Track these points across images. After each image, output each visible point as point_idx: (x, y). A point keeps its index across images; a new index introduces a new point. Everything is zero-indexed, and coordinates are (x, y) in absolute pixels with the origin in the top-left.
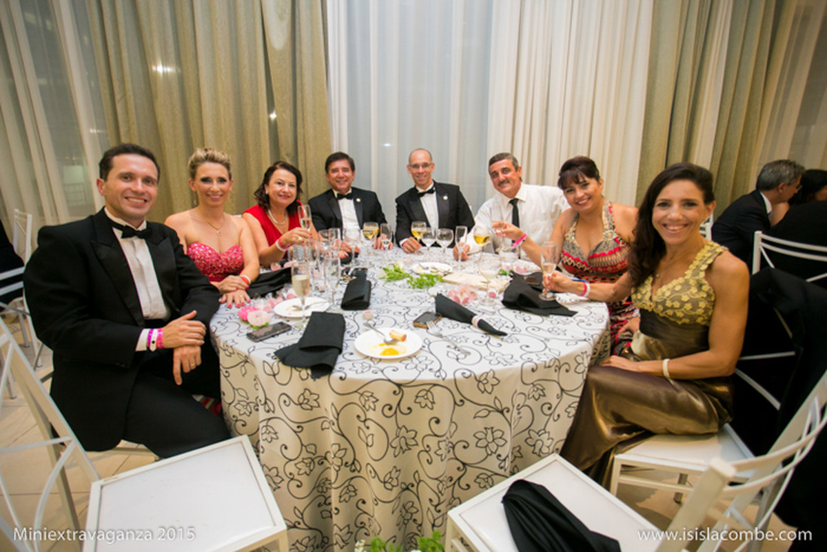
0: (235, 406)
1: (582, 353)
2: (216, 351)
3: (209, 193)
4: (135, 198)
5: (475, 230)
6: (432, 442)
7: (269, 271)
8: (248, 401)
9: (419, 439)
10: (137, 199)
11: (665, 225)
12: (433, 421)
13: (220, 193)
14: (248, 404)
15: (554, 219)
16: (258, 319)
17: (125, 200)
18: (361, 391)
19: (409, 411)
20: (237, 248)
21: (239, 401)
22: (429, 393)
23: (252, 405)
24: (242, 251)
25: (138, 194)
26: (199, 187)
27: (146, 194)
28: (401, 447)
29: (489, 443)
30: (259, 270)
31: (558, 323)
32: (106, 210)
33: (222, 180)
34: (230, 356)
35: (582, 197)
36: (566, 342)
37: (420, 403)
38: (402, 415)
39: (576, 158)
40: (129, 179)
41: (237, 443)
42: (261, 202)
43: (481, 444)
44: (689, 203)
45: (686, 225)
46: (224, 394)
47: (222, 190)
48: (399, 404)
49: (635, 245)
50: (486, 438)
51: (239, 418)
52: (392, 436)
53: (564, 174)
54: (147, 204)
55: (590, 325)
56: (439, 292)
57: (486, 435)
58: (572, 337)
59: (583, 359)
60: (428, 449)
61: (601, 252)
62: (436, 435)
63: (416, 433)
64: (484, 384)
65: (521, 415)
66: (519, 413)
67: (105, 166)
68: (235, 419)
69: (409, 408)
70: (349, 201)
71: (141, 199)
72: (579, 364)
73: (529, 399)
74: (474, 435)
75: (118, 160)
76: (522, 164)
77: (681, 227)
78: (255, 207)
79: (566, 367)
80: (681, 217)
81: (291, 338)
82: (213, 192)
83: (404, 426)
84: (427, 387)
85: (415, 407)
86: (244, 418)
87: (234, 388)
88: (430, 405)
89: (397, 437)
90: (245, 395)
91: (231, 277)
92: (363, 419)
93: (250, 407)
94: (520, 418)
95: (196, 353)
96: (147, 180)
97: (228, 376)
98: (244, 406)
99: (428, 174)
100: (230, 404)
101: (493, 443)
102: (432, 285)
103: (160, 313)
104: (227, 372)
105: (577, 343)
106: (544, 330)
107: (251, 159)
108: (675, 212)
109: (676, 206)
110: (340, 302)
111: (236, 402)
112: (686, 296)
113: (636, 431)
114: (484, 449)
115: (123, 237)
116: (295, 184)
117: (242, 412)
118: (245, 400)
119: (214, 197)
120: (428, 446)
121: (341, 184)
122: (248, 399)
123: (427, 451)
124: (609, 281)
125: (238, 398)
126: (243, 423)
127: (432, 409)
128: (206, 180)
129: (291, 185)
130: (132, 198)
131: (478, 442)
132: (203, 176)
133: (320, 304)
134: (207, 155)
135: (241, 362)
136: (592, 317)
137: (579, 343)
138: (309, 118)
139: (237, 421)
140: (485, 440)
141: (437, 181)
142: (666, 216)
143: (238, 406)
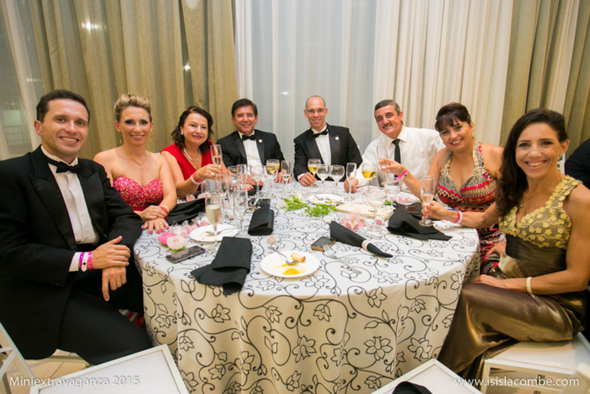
0: (156, 319)
1: (457, 272)
2: (140, 271)
3: (133, 134)
4: (68, 138)
5: (363, 166)
6: (329, 350)
7: (184, 202)
8: (167, 315)
9: (317, 347)
10: (71, 138)
11: (527, 163)
12: (330, 331)
13: (142, 134)
14: (167, 317)
15: (431, 157)
16: (176, 243)
17: (59, 139)
18: (267, 306)
19: (308, 323)
20: (157, 181)
21: (159, 315)
22: (326, 307)
23: (171, 318)
24: (161, 184)
25: (71, 134)
26: (124, 128)
27: (78, 134)
28: (302, 354)
29: (377, 350)
30: (176, 201)
31: (436, 246)
32: (42, 147)
33: (143, 122)
34: (152, 276)
35: (456, 138)
36: (443, 262)
37: (318, 316)
38: (302, 326)
39: (450, 104)
40: (63, 121)
41: (157, 351)
42: (177, 142)
43: (371, 351)
44: (546, 143)
45: (545, 161)
46: (146, 309)
47: (143, 131)
48: (300, 317)
49: (502, 182)
50: (374, 346)
51: (160, 329)
52: (294, 344)
53: (440, 119)
54: (79, 142)
55: (464, 248)
56: (333, 220)
57: (375, 343)
58: (449, 258)
59: (458, 278)
60: (325, 356)
61: (472, 185)
62: (332, 344)
63: (315, 342)
64: (373, 299)
65: (404, 326)
66: (403, 324)
67: (42, 109)
68: (156, 330)
69: (309, 321)
70: (253, 141)
71: (73, 138)
72: (455, 282)
73: (411, 312)
74: (365, 344)
75: (52, 104)
76: (402, 109)
77: (541, 163)
78: (172, 146)
79: (443, 284)
80: (540, 155)
81: (206, 260)
82: (136, 132)
83: (304, 336)
84: (324, 302)
85: (314, 320)
86: (164, 329)
87: (155, 304)
88: (327, 318)
89: (298, 345)
90: (165, 310)
91: (152, 206)
92: (268, 329)
93: (169, 319)
94: (404, 328)
95: (123, 273)
96: (79, 122)
97: (150, 293)
98: (163, 319)
99: (323, 118)
100: (152, 317)
101: (381, 350)
102: (327, 214)
103: (90, 238)
104: (149, 289)
105: (452, 264)
106: (424, 253)
107: (169, 104)
108: (535, 151)
109: (535, 145)
110: (247, 229)
111: (157, 315)
112: (547, 223)
113: (502, 339)
114: (373, 355)
115: (57, 172)
116: (206, 126)
117: (162, 325)
118: (165, 314)
119: (137, 137)
120: (325, 353)
121: (246, 128)
122: (167, 313)
123: (324, 358)
124: (478, 210)
125: (159, 312)
126: (164, 334)
127: (329, 321)
128: (129, 122)
129: (203, 127)
130: (66, 137)
131: (368, 349)
132: (127, 118)
133: (230, 230)
134: (131, 100)
135: (161, 281)
136: (465, 241)
137: (454, 263)
138: (219, 69)
139: (157, 332)
140: (374, 347)
141: (330, 124)
142: (527, 155)
143: (159, 319)
